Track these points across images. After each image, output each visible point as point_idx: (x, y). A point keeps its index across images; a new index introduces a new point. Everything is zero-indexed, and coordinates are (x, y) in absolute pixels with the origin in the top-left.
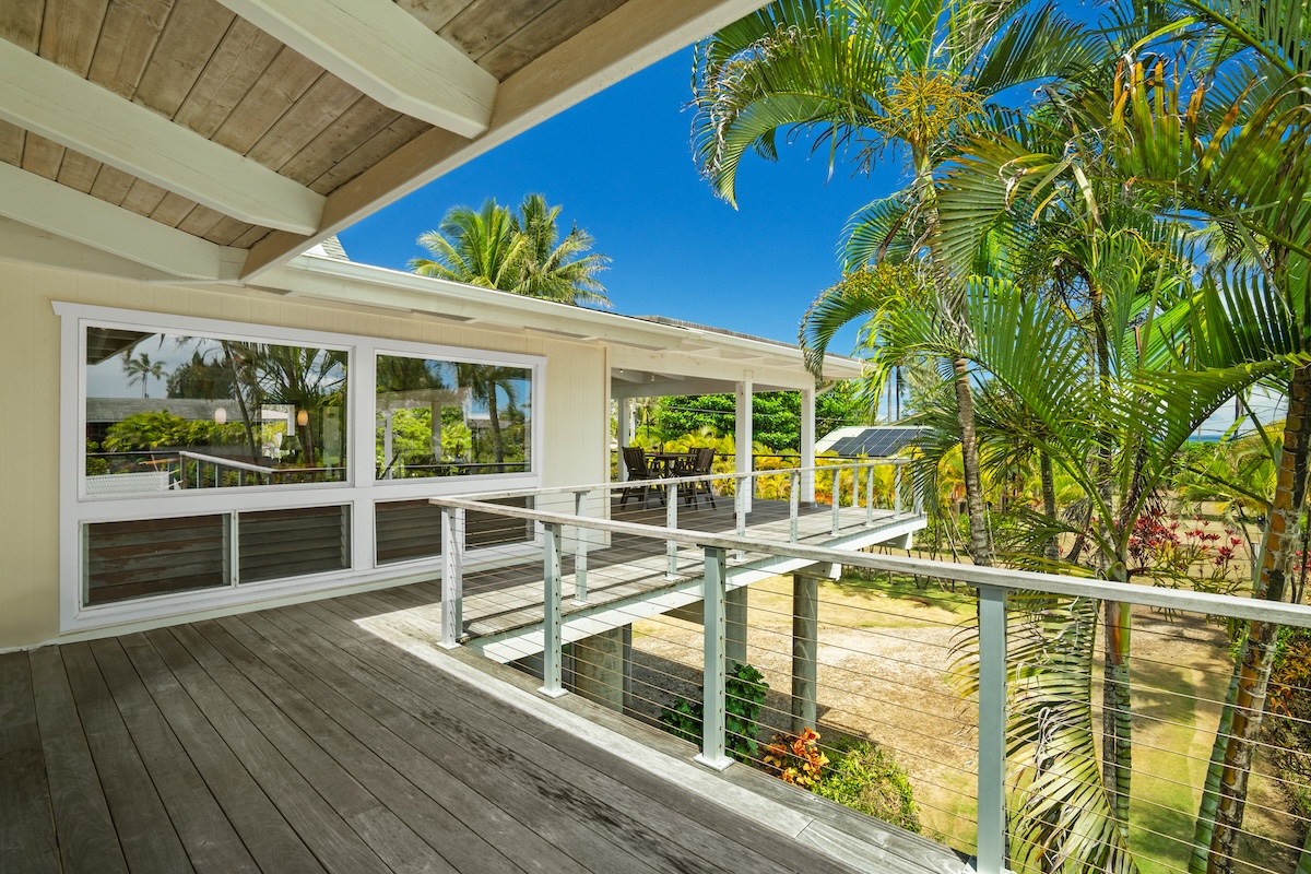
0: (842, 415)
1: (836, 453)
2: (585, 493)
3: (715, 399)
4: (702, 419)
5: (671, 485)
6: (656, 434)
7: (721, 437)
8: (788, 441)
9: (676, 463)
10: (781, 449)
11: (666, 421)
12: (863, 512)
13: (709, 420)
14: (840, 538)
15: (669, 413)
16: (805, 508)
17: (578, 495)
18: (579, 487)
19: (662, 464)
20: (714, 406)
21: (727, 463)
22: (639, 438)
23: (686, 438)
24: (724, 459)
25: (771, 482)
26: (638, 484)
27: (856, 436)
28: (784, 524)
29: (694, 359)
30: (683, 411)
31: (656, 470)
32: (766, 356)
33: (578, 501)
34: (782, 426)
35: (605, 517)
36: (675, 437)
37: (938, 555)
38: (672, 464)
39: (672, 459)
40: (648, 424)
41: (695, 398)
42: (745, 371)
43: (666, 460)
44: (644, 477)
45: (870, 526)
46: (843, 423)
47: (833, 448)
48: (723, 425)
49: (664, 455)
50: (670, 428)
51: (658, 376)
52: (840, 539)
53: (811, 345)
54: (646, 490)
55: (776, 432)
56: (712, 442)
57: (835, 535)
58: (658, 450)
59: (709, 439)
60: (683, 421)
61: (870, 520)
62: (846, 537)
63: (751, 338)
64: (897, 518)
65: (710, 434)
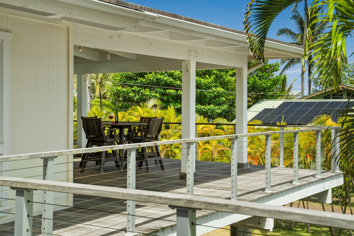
0: (264, 90)
1: (259, 122)
2: (52, 158)
3: (159, 76)
4: (148, 93)
5: (130, 150)
6: (107, 106)
7: (164, 108)
8: (219, 111)
9: (129, 131)
10: (213, 119)
11: (117, 95)
12: (290, 171)
13: (154, 94)
14: (272, 194)
15: (120, 88)
16: (242, 169)
17: (46, 160)
18: (46, 153)
19: (118, 131)
20: (158, 83)
21: (170, 131)
22: (94, 109)
23: (135, 110)
24: (167, 128)
25: (207, 146)
26: (95, 149)
27: (275, 107)
28: (225, 182)
29: (147, 39)
30: (131, 86)
31: (111, 136)
32: (209, 38)
33: (45, 166)
34: (215, 99)
35: (68, 181)
36: (125, 108)
37: (348, 208)
38: (126, 131)
39: (126, 127)
40: (100, 97)
41: (142, 75)
42: (190, 51)
43: (121, 128)
44: (101, 143)
45: (296, 183)
46: (265, 97)
47: (257, 118)
48: (165, 98)
49: (119, 124)
50: (120, 101)
51: (113, 55)
52: (272, 196)
53: (254, 30)
54: (104, 155)
55: (209, 104)
56: (157, 113)
57: (268, 191)
58: (113, 120)
59: (154, 110)
60: (131, 95)
61: (296, 178)
62: (278, 193)
63: (196, 22)
64: (319, 177)
65: (155, 106)
